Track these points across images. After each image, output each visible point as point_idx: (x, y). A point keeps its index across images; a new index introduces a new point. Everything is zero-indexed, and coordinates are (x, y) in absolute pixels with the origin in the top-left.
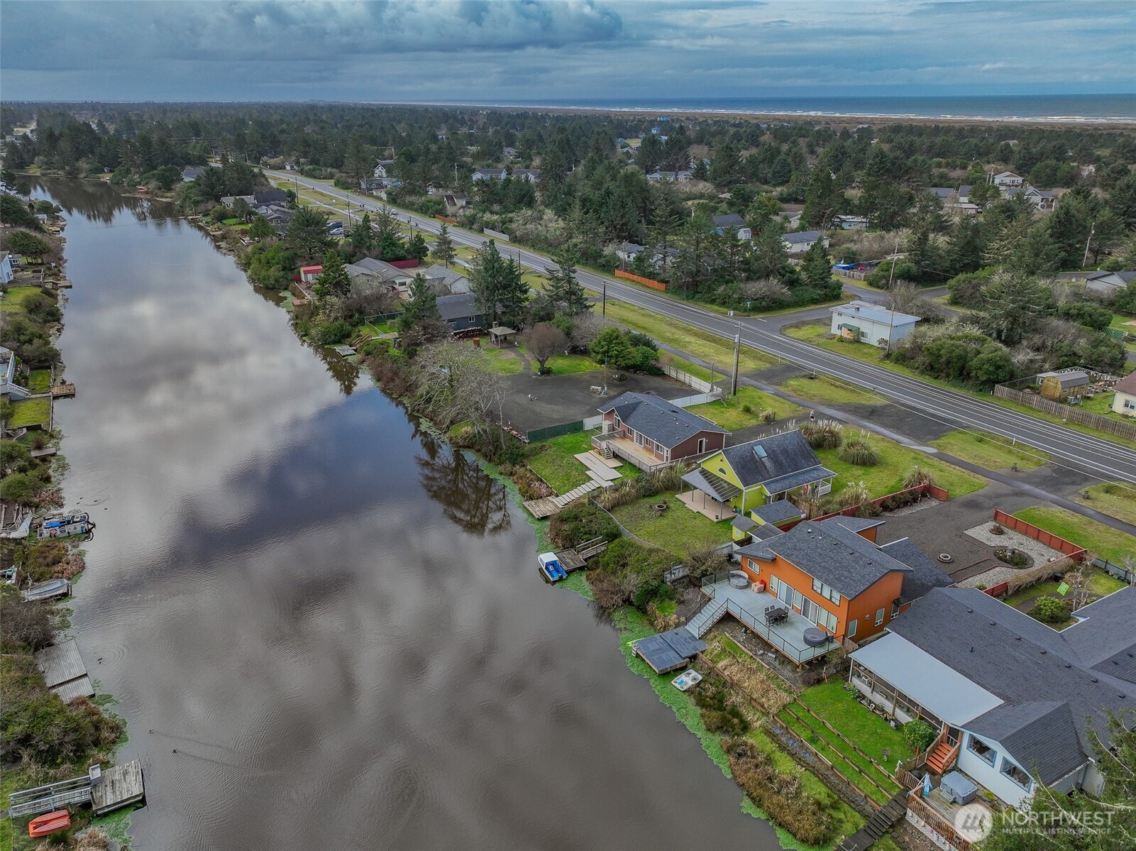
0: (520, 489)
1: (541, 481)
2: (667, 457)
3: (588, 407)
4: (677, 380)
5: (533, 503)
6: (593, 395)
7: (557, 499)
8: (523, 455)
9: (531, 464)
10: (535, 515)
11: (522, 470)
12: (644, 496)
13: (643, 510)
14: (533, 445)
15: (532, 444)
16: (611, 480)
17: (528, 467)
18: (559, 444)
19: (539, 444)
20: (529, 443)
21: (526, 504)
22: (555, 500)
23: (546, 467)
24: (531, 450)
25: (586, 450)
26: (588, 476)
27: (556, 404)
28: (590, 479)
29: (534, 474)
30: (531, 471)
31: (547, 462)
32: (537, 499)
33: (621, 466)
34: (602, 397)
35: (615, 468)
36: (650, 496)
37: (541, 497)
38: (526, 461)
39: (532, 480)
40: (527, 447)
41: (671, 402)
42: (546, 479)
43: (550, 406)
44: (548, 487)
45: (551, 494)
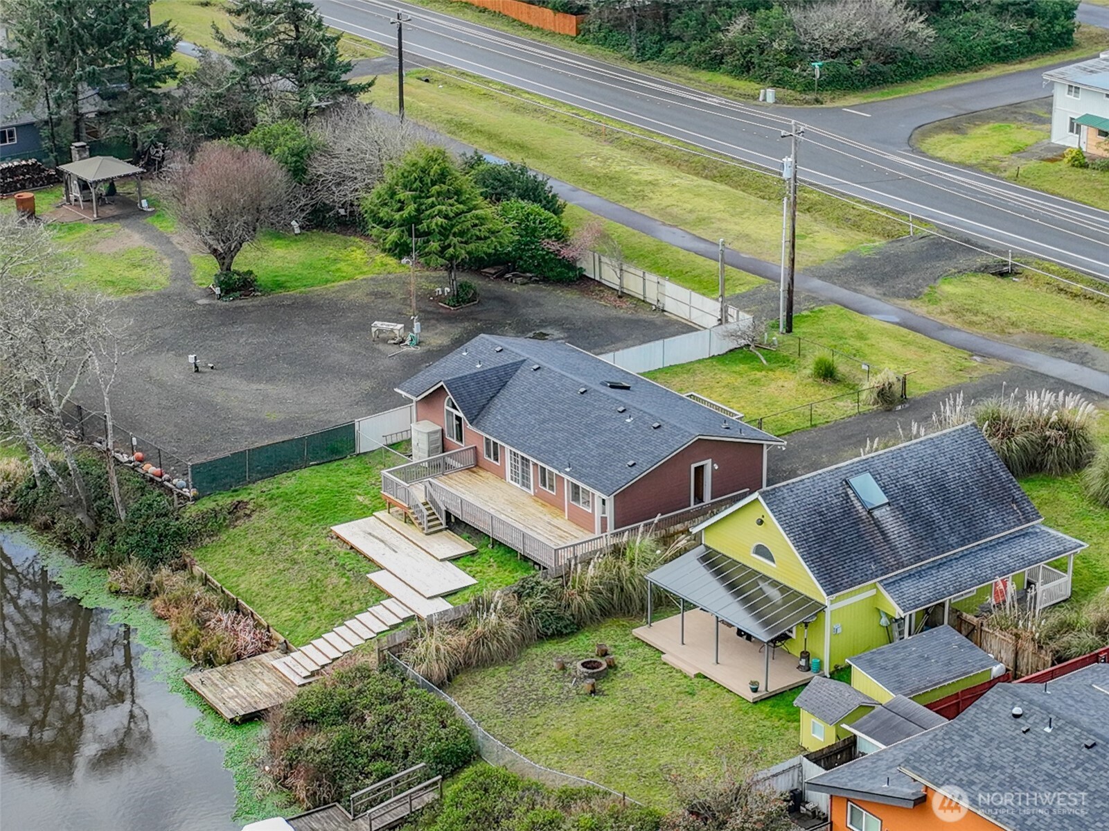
0: (175, 637)
1: (238, 608)
2: (604, 520)
3: (367, 385)
4: (622, 295)
5: (214, 674)
6: (381, 347)
7: (288, 659)
8: (178, 533)
9: (204, 560)
10: (222, 709)
11: (179, 578)
12: (543, 637)
13: (541, 679)
14: (207, 504)
15: (204, 500)
16: (445, 596)
17: (198, 570)
18: (287, 497)
19: (225, 500)
20: (196, 499)
21: (194, 678)
22: (280, 662)
23: (251, 567)
24: (204, 517)
25: (366, 511)
26: (376, 587)
27: (271, 380)
28: (381, 594)
29: (213, 589)
30: (205, 581)
31: (252, 551)
32: (228, 663)
33: (473, 554)
34: (407, 355)
35: (454, 560)
36: (559, 635)
37: (239, 657)
38: (188, 553)
39: (209, 608)
40: (192, 510)
41: (607, 358)
42: (251, 603)
43: (255, 386)
44: (258, 625)
45: (266, 646)
